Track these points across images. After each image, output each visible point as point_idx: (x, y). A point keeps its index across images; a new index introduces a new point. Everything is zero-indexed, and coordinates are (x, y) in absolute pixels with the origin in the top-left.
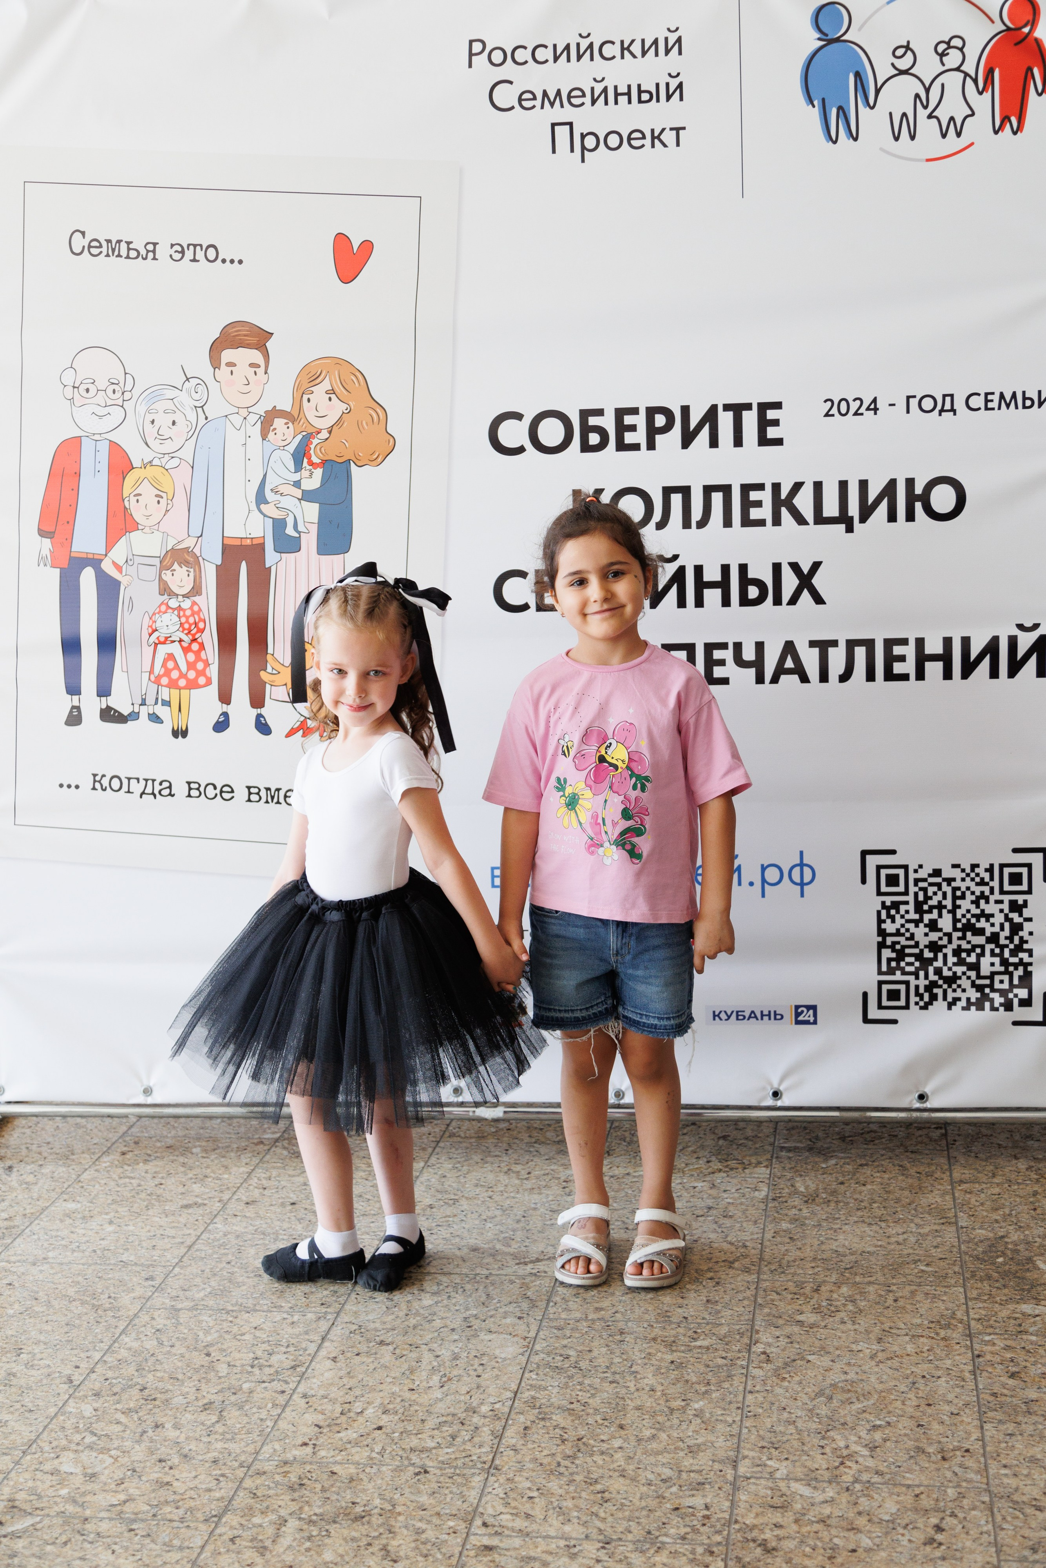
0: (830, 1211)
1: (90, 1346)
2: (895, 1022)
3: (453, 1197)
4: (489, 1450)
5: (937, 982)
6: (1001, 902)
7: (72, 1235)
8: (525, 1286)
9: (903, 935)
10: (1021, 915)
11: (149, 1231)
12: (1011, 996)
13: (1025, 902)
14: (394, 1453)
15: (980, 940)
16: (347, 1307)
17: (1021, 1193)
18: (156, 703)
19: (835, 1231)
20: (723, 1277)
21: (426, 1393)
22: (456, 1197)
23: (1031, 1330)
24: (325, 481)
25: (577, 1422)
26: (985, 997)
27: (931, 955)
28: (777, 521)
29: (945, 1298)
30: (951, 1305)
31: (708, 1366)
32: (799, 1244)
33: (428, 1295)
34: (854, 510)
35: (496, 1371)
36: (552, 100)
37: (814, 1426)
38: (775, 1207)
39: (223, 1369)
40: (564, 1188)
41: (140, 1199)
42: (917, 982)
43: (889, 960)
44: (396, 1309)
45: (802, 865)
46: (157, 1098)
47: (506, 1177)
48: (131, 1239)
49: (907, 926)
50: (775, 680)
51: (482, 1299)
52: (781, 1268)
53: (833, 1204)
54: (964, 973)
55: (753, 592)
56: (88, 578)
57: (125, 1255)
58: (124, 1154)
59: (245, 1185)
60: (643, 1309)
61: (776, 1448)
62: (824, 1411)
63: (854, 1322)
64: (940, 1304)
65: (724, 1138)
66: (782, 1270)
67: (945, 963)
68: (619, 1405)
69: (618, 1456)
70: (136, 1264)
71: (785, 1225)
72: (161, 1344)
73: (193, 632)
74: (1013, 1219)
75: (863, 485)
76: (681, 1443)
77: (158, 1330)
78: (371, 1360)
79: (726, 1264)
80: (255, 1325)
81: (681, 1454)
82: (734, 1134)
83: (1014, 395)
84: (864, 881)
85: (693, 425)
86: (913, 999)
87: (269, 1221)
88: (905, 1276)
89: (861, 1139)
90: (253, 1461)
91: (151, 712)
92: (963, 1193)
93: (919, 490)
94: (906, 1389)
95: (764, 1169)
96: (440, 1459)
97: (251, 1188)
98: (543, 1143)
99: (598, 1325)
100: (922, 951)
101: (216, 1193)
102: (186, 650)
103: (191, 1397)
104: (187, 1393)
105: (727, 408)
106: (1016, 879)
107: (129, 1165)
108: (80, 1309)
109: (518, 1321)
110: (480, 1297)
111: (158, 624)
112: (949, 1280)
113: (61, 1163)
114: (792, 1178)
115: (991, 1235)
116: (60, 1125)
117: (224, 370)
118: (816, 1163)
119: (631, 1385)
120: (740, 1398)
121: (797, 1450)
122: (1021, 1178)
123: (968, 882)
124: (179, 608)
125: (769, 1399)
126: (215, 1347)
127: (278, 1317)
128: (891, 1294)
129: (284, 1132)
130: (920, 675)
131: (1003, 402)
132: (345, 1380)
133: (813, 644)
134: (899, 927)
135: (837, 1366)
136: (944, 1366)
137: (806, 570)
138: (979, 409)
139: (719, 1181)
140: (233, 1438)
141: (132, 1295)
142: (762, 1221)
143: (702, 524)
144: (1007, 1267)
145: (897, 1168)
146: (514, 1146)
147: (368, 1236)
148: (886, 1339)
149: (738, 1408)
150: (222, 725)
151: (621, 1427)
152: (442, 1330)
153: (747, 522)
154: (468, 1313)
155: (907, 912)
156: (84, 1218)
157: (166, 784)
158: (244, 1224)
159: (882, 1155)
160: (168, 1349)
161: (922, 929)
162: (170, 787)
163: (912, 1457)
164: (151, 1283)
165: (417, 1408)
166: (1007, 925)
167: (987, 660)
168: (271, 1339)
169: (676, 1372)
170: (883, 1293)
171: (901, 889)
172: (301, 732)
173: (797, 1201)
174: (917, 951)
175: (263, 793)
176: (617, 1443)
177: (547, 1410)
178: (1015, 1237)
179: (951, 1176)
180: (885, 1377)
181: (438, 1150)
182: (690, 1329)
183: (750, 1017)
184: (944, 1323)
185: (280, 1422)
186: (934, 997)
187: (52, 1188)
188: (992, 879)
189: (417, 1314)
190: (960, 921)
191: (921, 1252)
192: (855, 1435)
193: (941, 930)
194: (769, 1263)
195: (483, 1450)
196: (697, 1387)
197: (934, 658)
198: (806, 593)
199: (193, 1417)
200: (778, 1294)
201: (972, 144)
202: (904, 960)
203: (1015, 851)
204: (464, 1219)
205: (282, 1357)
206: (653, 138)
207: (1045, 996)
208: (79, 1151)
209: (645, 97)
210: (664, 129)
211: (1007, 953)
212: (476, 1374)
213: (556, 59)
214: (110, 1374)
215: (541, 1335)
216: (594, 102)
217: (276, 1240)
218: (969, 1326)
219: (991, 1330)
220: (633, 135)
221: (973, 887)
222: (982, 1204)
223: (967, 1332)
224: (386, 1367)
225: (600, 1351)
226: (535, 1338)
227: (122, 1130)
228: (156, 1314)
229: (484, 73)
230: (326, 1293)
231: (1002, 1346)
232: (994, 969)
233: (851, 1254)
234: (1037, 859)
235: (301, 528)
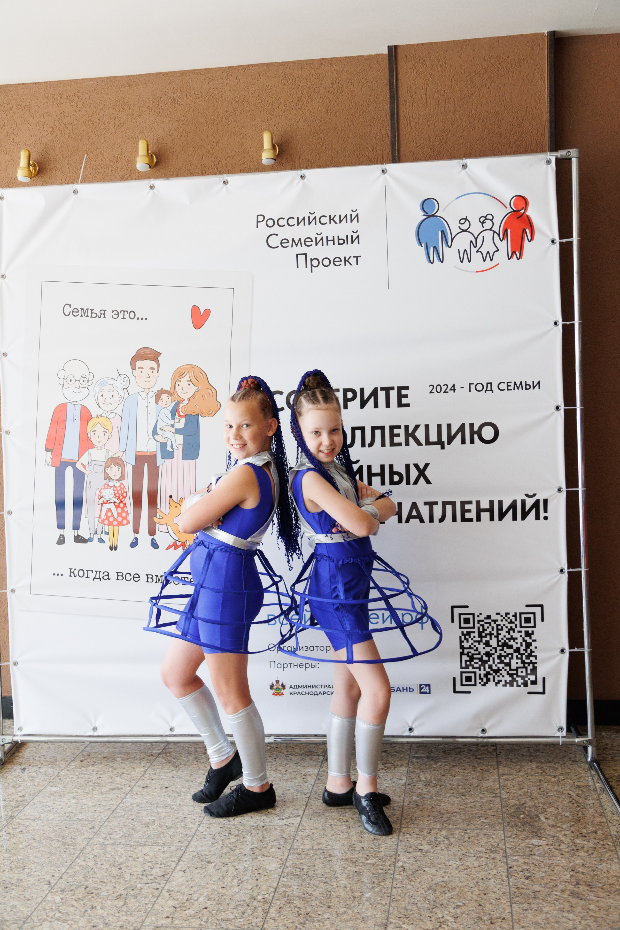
0: (437, 790)
1: (60, 865)
2: (469, 692)
4: (261, 919)
5: (489, 672)
6: (520, 632)
7: (54, 805)
8: (282, 831)
9: (472, 648)
10: (531, 638)
11: (93, 803)
12: (526, 679)
13: (533, 631)
14: (213, 922)
15: (511, 651)
16: (192, 843)
17: (533, 780)
18: (102, 533)
19: (440, 801)
21: (230, 889)
23: (537, 853)
24: (186, 425)
25: (306, 904)
26: (514, 680)
28: (407, 444)
29: (494, 837)
30: (497, 840)
31: (374, 874)
33: (233, 836)
34: (445, 438)
35: (266, 877)
36: (297, 243)
37: (427, 906)
38: (409, 788)
39: (127, 876)
41: (89, 785)
42: (480, 672)
43: (466, 661)
44: (217, 844)
46: (99, 733)
47: (274, 773)
48: (84, 807)
49: (475, 644)
50: (407, 521)
51: (260, 839)
53: (439, 787)
54: (503, 668)
55: (396, 478)
56: (69, 472)
57: (81, 815)
58: (82, 761)
59: (142, 778)
60: (341, 843)
61: (407, 918)
62: (432, 898)
63: (448, 849)
64: (492, 841)
65: (385, 751)
66: (412, 822)
67: (494, 663)
68: (328, 896)
69: (327, 922)
70: (86, 820)
71: (414, 798)
72: (96, 863)
73: (121, 498)
74: (529, 794)
75: (449, 426)
76: (359, 916)
77: (95, 856)
78: (203, 871)
80: (145, 853)
81: (359, 921)
82: (390, 749)
83: (521, 383)
84: (453, 621)
85: (366, 397)
86: (478, 681)
87: (154, 797)
88: (474, 825)
89: (454, 752)
90: (141, 927)
91: (99, 538)
92: (504, 780)
93: (476, 429)
94: (473, 886)
95: (405, 768)
96: (236, 925)
97: (146, 779)
98: (294, 755)
99: (319, 852)
100: (482, 656)
101: (128, 782)
102: (117, 507)
103: (111, 892)
104: (109, 890)
105: (382, 389)
106: (528, 620)
107: (84, 767)
108: (57, 845)
109: (278, 850)
110: (259, 837)
111: (103, 494)
112: (496, 827)
113: (50, 766)
114: (419, 773)
115: (518, 803)
116: (51, 746)
117: (138, 370)
118: (431, 765)
119: (334, 884)
120: (390, 891)
121: (417, 919)
122: (533, 772)
123: (504, 622)
124: (114, 486)
125: (404, 891)
126: (124, 865)
127: (156, 848)
128: (467, 835)
129: (163, 749)
130: (479, 519)
131: (516, 386)
132: (189, 882)
133: (426, 503)
134: (471, 644)
135: (439, 873)
136: (492, 873)
137: (422, 467)
138: (504, 390)
140: (131, 914)
141: (83, 837)
142: (403, 796)
143: (371, 445)
144: (525, 820)
145: (471, 767)
146: (279, 757)
148: (464, 859)
149: (388, 896)
150: (134, 544)
151: (329, 907)
152: (239, 855)
153: (392, 444)
154: (254, 845)
155: (474, 637)
156: (60, 796)
157: (106, 574)
158: (141, 799)
159: (464, 760)
160: (100, 866)
161: (482, 645)
162: (108, 575)
163: (475, 922)
164: (92, 830)
165: (225, 897)
166: (524, 643)
167: (511, 512)
168: (152, 860)
169: (357, 877)
170: (463, 834)
172: (173, 547)
173: (420, 785)
174: (479, 656)
175: (154, 578)
176: (326, 916)
177: (291, 898)
178: (529, 804)
179: (498, 771)
180: (463, 879)
182: (365, 854)
183: (397, 690)
184: (493, 850)
185: (155, 905)
186: (488, 680)
187: (45, 779)
188: (516, 620)
189: (226, 847)
190: (500, 641)
191: (482, 812)
192: (447, 910)
193: (491, 646)
194: (406, 818)
195: (258, 920)
196: (368, 885)
197: (485, 510)
198: (422, 479)
199: (111, 903)
200: (410, 835)
201: (498, 264)
202: (473, 661)
203: (527, 606)
205: (158, 870)
206: (345, 261)
207: (544, 679)
208: (59, 760)
209: (341, 242)
210: (350, 257)
211: (524, 658)
212: (256, 878)
213: (298, 224)
214: (70, 880)
215: (290, 857)
216: (317, 244)
217: (157, 807)
218: (506, 851)
219: (515, 854)
220: (336, 260)
221: (507, 624)
222: (514, 786)
223: (505, 855)
224: (210, 875)
225: (319, 866)
226: (287, 859)
227: (81, 749)
228: (95, 847)
229: (264, 230)
230: (181, 835)
231: (522, 862)
232: (518, 666)
233: (448, 813)
234: (538, 610)
235: (174, 447)
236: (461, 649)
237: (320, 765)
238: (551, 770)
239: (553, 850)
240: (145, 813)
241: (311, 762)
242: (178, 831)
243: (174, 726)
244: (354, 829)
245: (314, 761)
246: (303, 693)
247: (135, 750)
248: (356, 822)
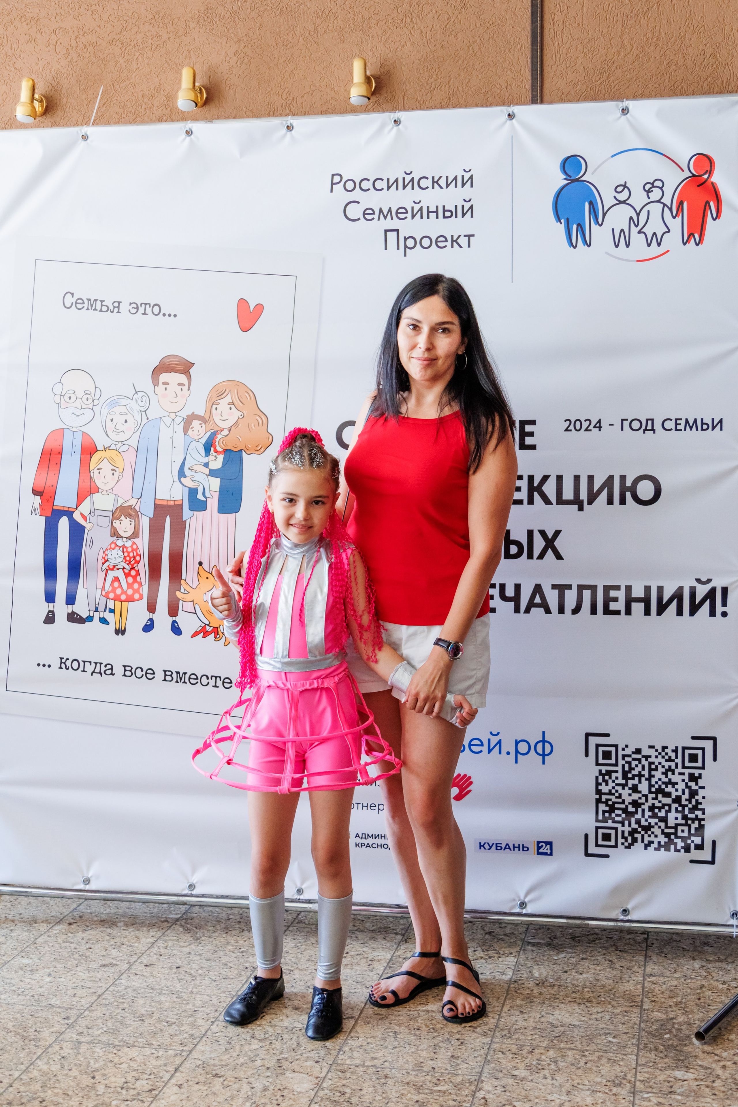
0: (553, 992)
1: (14, 1067)
2: (607, 856)
3: (290, 968)
5: (637, 829)
6: (683, 774)
7: (21, 983)
9: (614, 794)
10: (697, 784)
11: (74, 983)
12: (689, 841)
13: (700, 774)
15: (668, 800)
16: (198, 1047)
17: (692, 986)
18: (105, 611)
19: (554, 1008)
20: (466, 1038)
22: (292, 969)
23: (678, 1091)
24: (224, 464)
26: (671, 841)
27: (633, 810)
28: (531, 501)
29: (621, 1063)
30: (625, 1069)
32: (526, 1016)
33: (256, 1041)
34: (584, 496)
35: (291, 1102)
36: (385, 215)
38: (514, 987)
39: (101, 1089)
40: (369, 965)
41: (74, 958)
42: (623, 829)
43: (604, 812)
44: (232, 1050)
45: (544, 741)
46: (94, 886)
48: (61, 988)
49: (617, 788)
50: (527, 611)
51: (293, 1047)
52: (509, 1034)
53: (556, 988)
54: (656, 824)
55: (514, 549)
56: (64, 524)
57: (54, 1000)
58: (70, 924)
59: (148, 952)
60: (405, 1060)
63: (553, 1078)
64: (618, 1069)
65: (489, 933)
66: (510, 1035)
67: (643, 816)
70: (59, 1007)
71: (518, 1001)
72: (63, 1068)
73: (132, 563)
74: (682, 1006)
75: (591, 478)
77: (63, 1057)
78: (205, 1088)
79: (472, 1029)
80: (131, 1057)
82: (497, 931)
83: (695, 421)
84: (587, 755)
86: (620, 840)
87: (158, 980)
88: (596, 1044)
89: (586, 939)
91: (101, 617)
92: (650, 983)
93: (629, 484)
95: (513, 958)
97: (152, 954)
98: (362, 931)
99: (371, 1070)
100: (627, 806)
101: (125, 956)
102: (127, 575)
106: (693, 758)
107: (72, 933)
108: (13, 1039)
109: (315, 1064)
110: (292, 1044)
111: (109, 557)
112: (627, 1049)
113: (26, 929)
114: (531, 966)
115: (664, 1017)
116: (32, 901)
117: (161, 387)
118: (551, 955)
122: (694, 974)
123: (660, 759)
124: (124, 546)
126: (99, 1073)
127: (148, 1051)
128: (583, 1058)
129: (185, 913)
130: (628, 612)
131: (688, 425)
133: (554, 587)
134: (611, 788)
137: (550, 536)
138: (671, 429)
139: (479, 966)
141: (51, 1030)
142: (503, 998)
144: (671, 1042)
145: (608, 962)
147: (224, 995)
148: (573, 1092)
150: (148, 627)
152: (260, 1068)
154: (283, 1056)
156: (32, 970)
157: (109, 667)
159: (599, 952)
160: (67, 1072)
161: (627, 791)
162: (112, 669)
164: (66, 1021)
166: (687, 791)
167: (674, 604)
168: (139, 1068)
170: (578, 1057)
171: (613, 761)
172: (202, 635)
173: (530, 983)
174: (623, 806)
175: (175, 675)
178: (681, 1019)
179: (644, 970)
181: (287, 932)
182: (435, 1077)
183: (505, 848)
184: (617, 1082)
186: (635, 840)
187: (15, 947)
188: (677, 757)
189: (246, 1055)
191: (612, 1027)
193: (640, 792)
194: (502, 1030)
197: (638, 600)
198: (550, 552)
200: (503, 1053)
201: (668, 251)
202: (614, 812)
203: (693, 738)
204: (294, 985)
205: (144, 1082)
206: (453, 241)
207: (714, 843)
208: (40, 921)
209: (448, 214)
210: (460, 236)
211: (687, 810)
212: (276, 1102)
213: (389, 188)
214: (22, 1089)
215: (329, 1076)
216: (413, 216)
217: (160, 994)
218: (635, 1086)
219: (649, 1090)
220: (439, 239)
221: (664, 763)
222: (663, 993)
223: (632, 1090)
224: (215, 1094)
225: (368, 1090)
226: (324, 1078)
227: (72, 908)
228: (64, 1045)
229: (341, 196)
230: (185, 1035)
231: (656, 1102)
232: (677, 822)
233: (562, 1026)
234: (708, 745)
235: (207, 495)
236: (596, 794)
237: (395, 947)
238: (721, 973)
239: (703, 1087)
240: (141, 1001)
241: (383, 942)
242: (182, 1029)
243: (194, 882)
244: (426, 1041)
245: (388, 941)
246: (374, 846)
247: (145, 913)
248: (432, 1030)
